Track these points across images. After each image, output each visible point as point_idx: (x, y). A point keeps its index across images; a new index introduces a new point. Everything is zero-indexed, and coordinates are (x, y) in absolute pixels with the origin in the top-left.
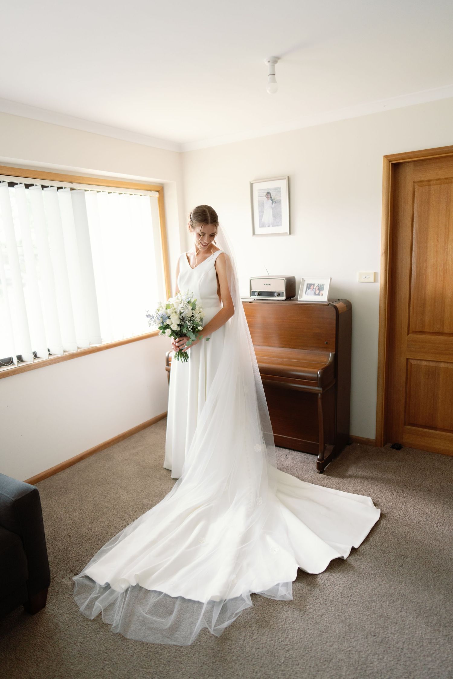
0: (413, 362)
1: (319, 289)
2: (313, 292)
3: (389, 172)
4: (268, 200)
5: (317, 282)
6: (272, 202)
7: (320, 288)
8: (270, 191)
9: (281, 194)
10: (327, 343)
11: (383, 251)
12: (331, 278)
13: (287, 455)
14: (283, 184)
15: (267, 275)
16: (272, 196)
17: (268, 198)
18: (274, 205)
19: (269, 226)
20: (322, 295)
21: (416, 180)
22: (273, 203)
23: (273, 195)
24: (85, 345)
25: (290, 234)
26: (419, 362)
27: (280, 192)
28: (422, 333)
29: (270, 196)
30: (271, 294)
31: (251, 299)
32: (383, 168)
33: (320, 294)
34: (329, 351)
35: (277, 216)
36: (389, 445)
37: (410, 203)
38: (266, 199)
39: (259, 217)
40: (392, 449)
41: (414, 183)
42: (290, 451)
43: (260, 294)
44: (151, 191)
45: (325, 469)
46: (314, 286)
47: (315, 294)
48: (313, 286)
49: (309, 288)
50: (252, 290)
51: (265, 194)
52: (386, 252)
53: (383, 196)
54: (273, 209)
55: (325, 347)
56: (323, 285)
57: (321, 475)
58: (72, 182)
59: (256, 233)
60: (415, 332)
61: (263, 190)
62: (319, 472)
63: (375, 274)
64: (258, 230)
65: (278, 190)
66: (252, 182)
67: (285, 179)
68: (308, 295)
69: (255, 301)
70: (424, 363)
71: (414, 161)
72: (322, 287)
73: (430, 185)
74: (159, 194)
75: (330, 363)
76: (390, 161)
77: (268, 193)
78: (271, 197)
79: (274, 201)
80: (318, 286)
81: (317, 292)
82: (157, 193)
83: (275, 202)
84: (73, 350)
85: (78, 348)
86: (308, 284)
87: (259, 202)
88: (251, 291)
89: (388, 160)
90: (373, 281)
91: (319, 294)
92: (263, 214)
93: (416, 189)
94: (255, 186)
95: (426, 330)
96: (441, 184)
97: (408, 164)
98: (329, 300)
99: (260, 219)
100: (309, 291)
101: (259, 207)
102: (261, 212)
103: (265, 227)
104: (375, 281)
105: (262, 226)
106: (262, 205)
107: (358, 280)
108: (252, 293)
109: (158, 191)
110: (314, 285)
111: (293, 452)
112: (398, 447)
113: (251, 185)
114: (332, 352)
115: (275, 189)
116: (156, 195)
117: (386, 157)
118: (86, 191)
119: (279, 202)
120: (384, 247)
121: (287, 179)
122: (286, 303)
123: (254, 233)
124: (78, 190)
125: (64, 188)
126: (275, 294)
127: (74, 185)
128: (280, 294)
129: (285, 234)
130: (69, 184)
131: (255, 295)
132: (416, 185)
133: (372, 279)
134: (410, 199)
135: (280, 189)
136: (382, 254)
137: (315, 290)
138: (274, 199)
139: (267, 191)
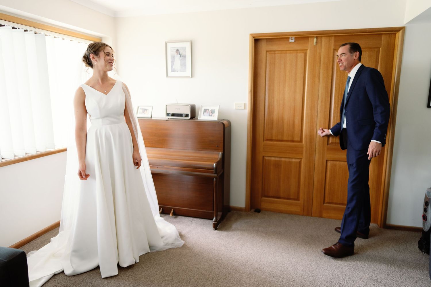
0: (266, 158)
1: (212, 112)
2: (208, 114)
3: (253, 44)
4: (177, 54)
5: (210, 108)
6: (180, 56)
7: (213, 112)
8: (178, 49)
9: (186, 51)
10: (218, 146)
11: (250, 90)
12: (219, 106)
13: (191, 221)
14: (188, 45)
15: (176, 103)
16: (180, 52)
17: (177, 53)
18: (181, 58)
19: (177, 72)
20: (214, 116)
22: (180, 57)
23: (181, 51)
24: (42, 150)
25: (192, 77)
26: (270, 158)
27: (186, 50)
28: (271, 140)
29: (178, 52)
30: (181, 115)
31: (167, 118)
32: (250, 41)
33: (213, 115)
34: (219, 151)
35: (184, 65)
36: (253, 210)
37: (264, 63)
38: (176, 54)
39: (171, 65)
40: (255, 213)
41: (267, 51)
42: (194, 218)
43: (173, 115)
45: (218, 227)
46: (208, 111)
47: (209, 116)
49: (205, 112)
50: (167, 113)
51: (175, 50)
52: (251, 91)
54: (180, 60)
55: (217, 149)
56: (214, 110)
57: (216, 231)
58: (35, 27)
59: (169, 75)
60: (268, 140)
61: (174, 48)
62: (214, 229)
63: (245, 105)
64: (170, 74)
65: (184, 48)
66: (167, 42)
67: (189, 42)
68: (205, 116)
69: (168, 120)
70: (273, 159)
71: (267, 39)
73: (275, 54)
75: (220, 158)
76: (253, 37)
77: (177, 50)
78: (179, 53)
79: (181, 55)
80: (211, 110)
81: (211, 114)
83: (182, 56)
84: (33, 153)
85: (37, 152)
86: (204, 109)
87: (171, 55)
92: (174, 64)
93: (268, 55)
94: (168, 44)
95: (274, 138)
96: (281, 53)
97: (263, 40)
98: (218, 120)
99: (172, 67)
100: (205, 113)
101: (171, 59)
102: (173, 62)
103: (175, 72)
104: (245, 108)
105: (173, 71)
106: (173, 57)
107: (234, 108)
108: (168, 115)
110: (208, 110)
111: (195, 219)
112: (258, 211)
113: (166, 44)
114: (221, 152)
115: (183, 48)
117: (251, 34)
118: (46, 35)
119: (185, 57)
120: (250, 88)
121: (190, 42)
122: (191, 121)
123: (167, 76)
124: (39, 33)
125: (29, 31)
126: (183, 115)
127: (37, 30)
128: (187, 115)
129: (188, 77)
130: (33, 29)
131: (169, 116)
132: (268, 52)
133: (243, 107)
134: (264, 60)
135: (185, 48)
136: (249, 92)
137: (209, 113)
138: (182, 54)
139: (177, 49)
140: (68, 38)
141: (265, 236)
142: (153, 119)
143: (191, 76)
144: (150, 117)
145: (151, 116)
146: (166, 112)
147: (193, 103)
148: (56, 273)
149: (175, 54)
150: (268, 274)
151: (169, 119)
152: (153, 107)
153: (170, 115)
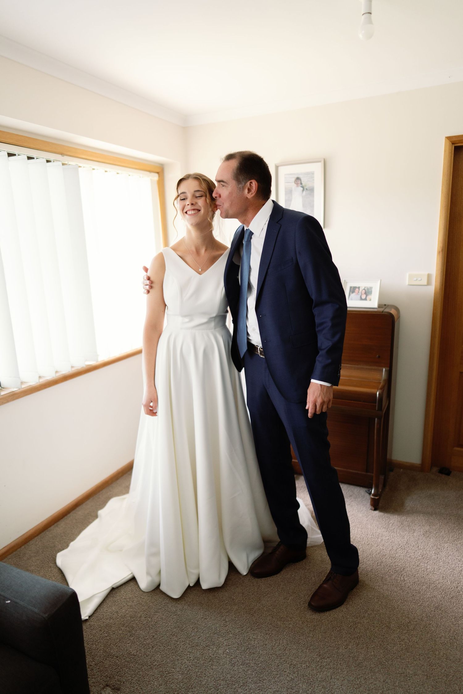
1: (365, 293)
2: (359, 296)
3: (451, 157)
4: (297, 186)
5: (363, 285)
6: (302, 189)
7: (368, 292)
8: (300, 176)
9: (314, 180)
10: (379, 357)
11: (440, 250)
12: (381, 280)
14: (317, 169)
16: (302, 182)
17: (297, 184)
18: (304, 192)
20: (370, 300)
22: (303, 190)
23: (304, 180)
24: (80, 364)
27: (313, 177)
29: (300, 182)
32: (445, 151)
33: (368, 298)
34: (382, 366)
35: (309, 205)
36: (435, 469)
38: (295, 185)
40: (441, 475)
44: (150, 171)
45: (379, 505)
46: (359, 290)
47: (361, 299)
48: (357, 289)
49: (353, 292)
51: (294, 179)
52: (443, 250)
53: (443, 184)
54: (303, 197)
55: (378, 362)
56: (371, 288)
57: (377, 512)
58: (62, 154)
61: (291, 174)
62: (373, 509)
63: (429, 276)
65: (311, 175)
66: (277, 165)
67: (320, 162)
68: (352, 299)
72: (370, 290)
74: (159, 176)
75: (385, 380)
76: (453, 144)
77: (298, 179)
78: (301, 184)
79: (305, 188)
80: (364, 289)
81: (364, 297)
82: (157, 175)
83: (307, 189)
84: (66, 370)
85: (72, 368)
86: (351, 287)
87: (286, 189)
89: (451, 141)
90: (426, 283)
91: (366, 299)
94: (281, 169)
98: (380, 306)
100: (352, 295)
101: (286, 194)
104: (429, 283)
107: (407, 284)
109: (158, 173)
110: (359, 288)
112: (446, 471)
113: (277, 168)
114: (385, 367)
115: (307, 174)
116: (155, 177)
117: (448, 138)
118: (80, 167)
119: (311, 190)
120: (441, 245)
121: (323, 162)
124: (69, 164)
125: (54, 161)
127: (66, 159)
130: (59, 157)
133: (425, 282)
135: (313, 173)
136: (439, 253)
137: (360, 294)
138: (306, 186)
139: (296, 176)
140: (112, 171)
148: (114, 586)
149: (293, 185)
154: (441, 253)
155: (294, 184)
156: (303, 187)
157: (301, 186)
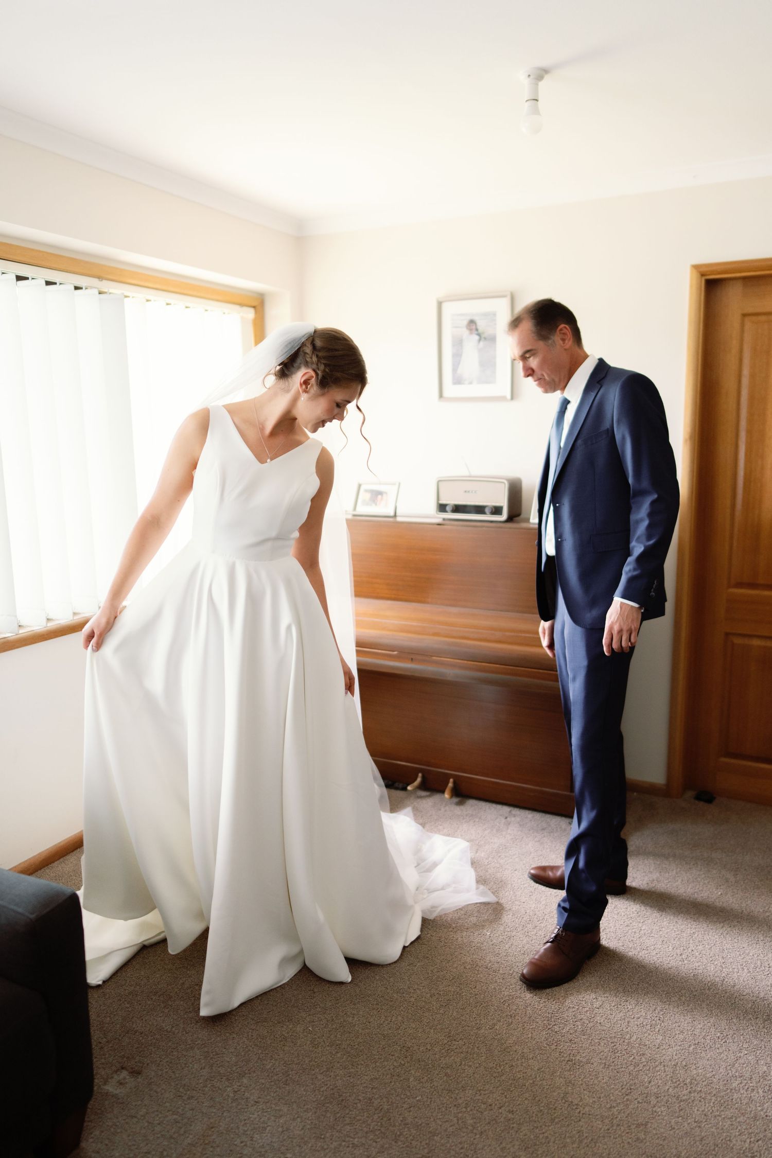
0: (738, 641)
3: (701, 295)
4: (471, 333)
6: (477, 337)
8: (476, 318)
9: (495, 324)
11: (687, 436)
14: (501, 307)
15: (467, 474)
16: (478, 328)
17: (471, 330)
18: (481, 343)
19: (471, 383)
21: (746, 311)
22: (480, 340)
23: (481, 324)
25: (512, 398)
26: (746, 641)
27: (494, 320)
28: (752, 586)
29: (474, 327)
30: (480, 510)
31: (441, 517)
32: (691, 287)
35: (488, 365)
36: (690, 794)
37: (736, 351)
38: (469, 332)
40: (697, 802)
41: (744, 315)
42: (512, 808)
43: (458, 509)
44: (242, 305)
50: (441, 502)
51: (465, 323)
52: (692, 437)
54: (480, 351)
58: (100, 278)
59: (446, 394)
60: (740, 585)
61: (461, 315)
64: (450, 389)
65: (492, 316)
66: (440, 300)
67: (505, 297)
69: (444, 522)
70: (756, 642)
71: (744, 278)
74: (256, 313)
76: (703, 275)
77: (472, 322)
78: (477, 330)
79: (483, 336)
82: (252, 311)
83: (486, 338)
85: (75, 614)
87: (453, 336)
88: (438, 503)
89: (699, 272)
92: (460, 361)
93: (747, 328)
94: (445, 306)
95: (762, 580)
97: (732, 282)
99: (455, 370)
101: (453, 345)
102: (457, 356)
103: (464, 384)
105: (458, 381)
106: (458, 343)
108: (442, 508)
109: (254, 307)
111: (516, 811)
112: (707, 797)
113: (440, 304)
115: (487, 315)
116: (250, 314)
117: (695, 266)
118: (127, 297)
119: (492, 339)
120: (688, 429)
121: (509, 298)
122: (510, 528)
123: (441, 395)
124: (110, 293)
125: (86, 288)
126: (487, 510)
127: (105, 285)
128: (497, 511)
129: (502, 399)
130: (95, 282)
131: (446, 512)
132: (747, 319)
134: (734, 344)
135: (494, 314)
136: (686, 441)
138: (483, 333)
139: (469, 318)
140: (179, 303)
141: (732, 879)
142: (399, 519)
143: (509, 396)
144: (392, 514)
145: (395, 513)
146: (438, 499)
147: (514, 474)
148: (146, 943)
149: (465, 332)
150: (750, 1005)
151: (444, 519)
152: (400, 484)
153: (448, 508)
154: (688, 442)
155: (465, 329)
156: (479, 335)
157: (476, 332)
